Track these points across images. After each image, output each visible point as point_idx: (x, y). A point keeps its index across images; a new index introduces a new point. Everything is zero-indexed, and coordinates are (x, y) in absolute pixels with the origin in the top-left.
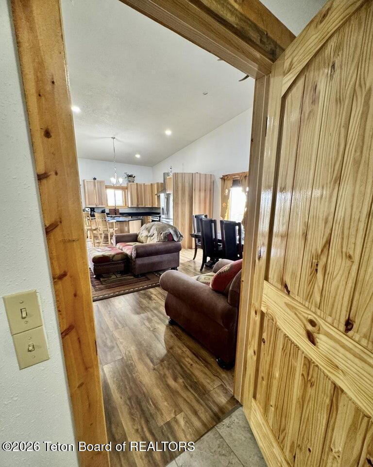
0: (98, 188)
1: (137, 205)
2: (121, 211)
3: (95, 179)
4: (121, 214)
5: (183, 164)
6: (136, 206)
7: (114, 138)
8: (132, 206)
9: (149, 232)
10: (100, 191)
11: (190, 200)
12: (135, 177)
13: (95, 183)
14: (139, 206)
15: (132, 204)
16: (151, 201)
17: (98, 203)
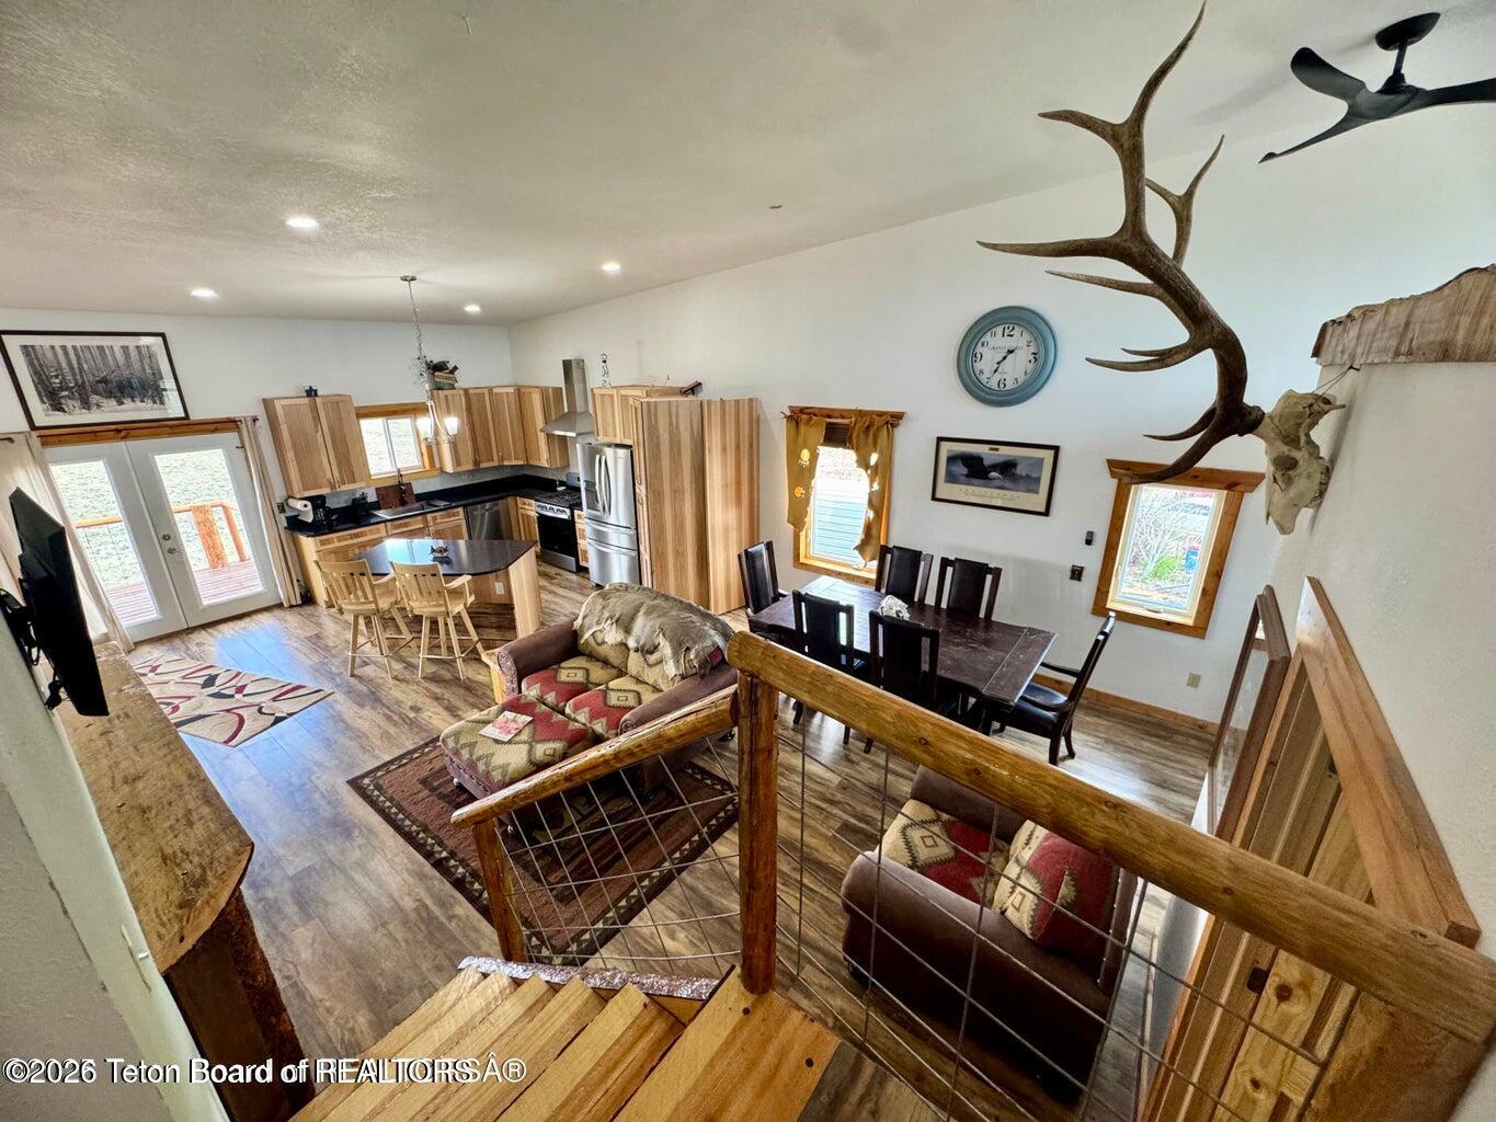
0: (329, 422)
1: (476, 463)
2: (418, 489)
3: (311, 393)
4: (420, 497)
5: (639, 343)
6: (471, 467)
7: (413, 279)
8: (459, 469)
9: (628, 631)
10: (338, 435)
11: (697, 479)
12: (455, 368)
13: (315, 409)
14: (483, 465)
15: (457, 461)
16: (520, 445)
17: (336, 474)
